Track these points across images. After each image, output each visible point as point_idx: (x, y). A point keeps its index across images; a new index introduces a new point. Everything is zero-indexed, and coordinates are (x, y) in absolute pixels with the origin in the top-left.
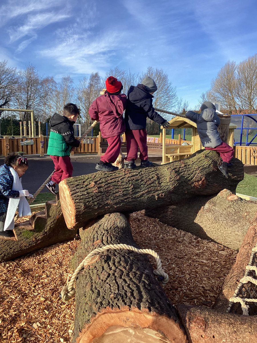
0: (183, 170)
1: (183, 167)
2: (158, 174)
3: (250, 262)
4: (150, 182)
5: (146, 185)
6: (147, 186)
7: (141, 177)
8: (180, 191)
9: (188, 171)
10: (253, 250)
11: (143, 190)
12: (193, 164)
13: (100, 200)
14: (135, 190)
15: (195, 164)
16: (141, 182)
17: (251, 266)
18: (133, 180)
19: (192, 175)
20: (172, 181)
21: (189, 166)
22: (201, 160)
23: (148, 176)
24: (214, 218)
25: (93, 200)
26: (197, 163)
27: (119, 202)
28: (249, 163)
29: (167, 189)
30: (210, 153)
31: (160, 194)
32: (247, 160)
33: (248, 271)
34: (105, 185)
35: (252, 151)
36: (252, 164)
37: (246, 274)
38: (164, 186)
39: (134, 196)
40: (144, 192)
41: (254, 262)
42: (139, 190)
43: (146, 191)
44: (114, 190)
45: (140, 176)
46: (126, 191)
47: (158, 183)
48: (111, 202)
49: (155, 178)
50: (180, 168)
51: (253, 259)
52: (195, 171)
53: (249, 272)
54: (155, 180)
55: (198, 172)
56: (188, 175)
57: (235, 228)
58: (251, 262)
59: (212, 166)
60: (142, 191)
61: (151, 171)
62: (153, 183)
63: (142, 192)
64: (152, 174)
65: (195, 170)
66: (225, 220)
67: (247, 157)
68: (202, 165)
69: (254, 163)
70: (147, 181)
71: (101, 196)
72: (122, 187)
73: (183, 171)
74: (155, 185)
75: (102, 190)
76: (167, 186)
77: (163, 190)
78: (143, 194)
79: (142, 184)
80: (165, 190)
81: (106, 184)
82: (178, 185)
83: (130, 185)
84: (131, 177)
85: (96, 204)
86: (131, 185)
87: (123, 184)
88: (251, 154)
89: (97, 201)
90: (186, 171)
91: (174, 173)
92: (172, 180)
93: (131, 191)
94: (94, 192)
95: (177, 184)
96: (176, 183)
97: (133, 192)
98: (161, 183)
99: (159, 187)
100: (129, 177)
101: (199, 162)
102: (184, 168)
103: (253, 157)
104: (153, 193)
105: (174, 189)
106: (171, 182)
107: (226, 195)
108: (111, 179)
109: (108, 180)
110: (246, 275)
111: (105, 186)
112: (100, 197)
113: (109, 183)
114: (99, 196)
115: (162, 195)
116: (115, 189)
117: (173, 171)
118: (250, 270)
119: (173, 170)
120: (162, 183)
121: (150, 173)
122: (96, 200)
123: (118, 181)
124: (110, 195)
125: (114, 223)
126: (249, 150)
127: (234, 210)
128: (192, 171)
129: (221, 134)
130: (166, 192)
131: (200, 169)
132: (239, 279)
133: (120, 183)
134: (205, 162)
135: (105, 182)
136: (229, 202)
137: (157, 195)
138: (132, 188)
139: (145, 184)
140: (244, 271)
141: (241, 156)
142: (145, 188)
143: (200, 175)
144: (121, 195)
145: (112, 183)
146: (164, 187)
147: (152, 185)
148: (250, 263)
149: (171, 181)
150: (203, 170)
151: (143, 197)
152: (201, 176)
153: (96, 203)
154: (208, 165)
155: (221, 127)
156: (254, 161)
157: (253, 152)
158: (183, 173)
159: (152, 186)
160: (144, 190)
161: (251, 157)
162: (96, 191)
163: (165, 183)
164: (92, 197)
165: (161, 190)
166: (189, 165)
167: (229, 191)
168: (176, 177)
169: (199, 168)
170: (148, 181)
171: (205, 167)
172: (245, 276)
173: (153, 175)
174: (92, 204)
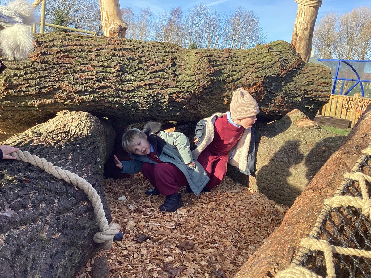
0: (224, 62)
1: (226, 57)
2: (175, 58)
3: (315, 228)
4: (156, 68)
5: (148, 72)
6: (149, 74)
7: (142, 55)
8: (214, 97)
9: (233, 65)
10: (327, 202)
11: (140, 79)
12: (245, 56)
13: (44, 77)
14: (123, 74)
15: (249, 57)
16: (138, 63)
17: (315, 240)
18: (122, 57)
19: (240, 73)
20: (200, 74)
21: (238, 59)
22: (261, 54)
23: (155, 58)
24: (267, 153)
25: (26, 73)
26: (252, 56)
27: (86, 90)
28: (339, 117)
29: (188, 88)
30: (278, 46)
31: (175, 93)
32: (337, 112)
33: (306, 252)
34: (59, 52)
35: (345, 101)
36: (343, 117)
37: (297, 258)
38: (184, 81)
39: (120, 87)
40: (142, 83)
41: (325, 230)
42: (133, 78)
43: (147, 82)
44: (79, 66)
45: (139, 53)
46: (103, 72)
47: (172, 74)
48: (70, 88)
49: (168, 63)
50: (220, 57)
51: (322, 223)
52: (247, 68)
53: (307, 254)
54: (167, 67)
55: (251, 70)
56: (233, 71)
57: (301, 171)
58: (319, 230)
59: (278, 65)
60: (138, 81)
61: (163, 51)
62: (163, 70)
63: (138, 83)
64: (165, 56)
65: (246, 66)
66: (286, 156)
67: (338, 108)
68: (261, 60)
69: (345, 117)
70: (151, 65)
71: (46, 70)
72: (95, 64)
73: (225, 64)
74: (167, 75)
75: (50, 59)
76: (189, 81)
77: (180, 88)
78: (140, 87)
79: (141, 68)
80: (183, 88)
81: (61, 51)
82: (210, 83)
83: (115, 64)
84: (120, 50)
85: (34, 84)
86: (117, 65)
87: (100, 58)
88: (344, 105)
89: (36, 78)
90: (229, 64)
91: (207, 62)
92: (199, 72)
93: (115, 75)
94: (32, 59)
95: (207, 82)
96: (208, 80)
97: (120, 78)
98: (178, 74)
99: (174, 80)
100: (115, 49)
101: (257, 55)
102: (228, 60)
103: (345, 109)
104: (161, 89)
105: (202, 92)
106: (198, 76)
107: (295, 119)
108: (75, 45)
109: (68, 45)
110: (298, 263)
111: (57, 53)
112: (45, 72)
113: (69, 51)
114: (42, 70)
115: (177, 97)
116: (81, 64)
117: (206, 58)
118: (310, 251)
119: (205, 56)
120: (180, 74)
121: (161, 52)
122: (34, 76)
123: (90, 52)
124: (68, 73)
125: (65, 125)
126: (342, 100)
127: (305, 143)
128: (240, 67)
129: (304, 24)
130: (186, 93)
131: (255, 66)
132: (276, 271)
133: (93, 56)
134: (267, 57)
135: (61, 47)
136: (298, 130)
137: (168, 95)
138: (118, 71)
139: (146, 70)
140: (295, 250)
141: (330, 107)
142: (145, 75)
143: (254, 75)
144: (91, 77)
145: (75, 51)
146: (184, 84)
147: (161, 74)
148: (314, 232)
149: (197, 74)
150: (261, 69)
151: (140, 93)
152: (256, 77)
153: (33, 82)
154: (271, 63)
155: (304, 11)
156: (345, 114)
157: (347, 103)
158: (223, 67)
159: (159, 77)
160: (142, 80)
161: (343, 109)
162: (36, 58)
163: (187, 75)
164: (24, 67)
165: (177, 87)
166: (237, 57)
167: (302, 113)
168: (207, 68)
169: (255, 64)
170: (154, 65)
171: (266, 64)
172: (292, 264)
173: (165, 58)
174: (23, 82)
